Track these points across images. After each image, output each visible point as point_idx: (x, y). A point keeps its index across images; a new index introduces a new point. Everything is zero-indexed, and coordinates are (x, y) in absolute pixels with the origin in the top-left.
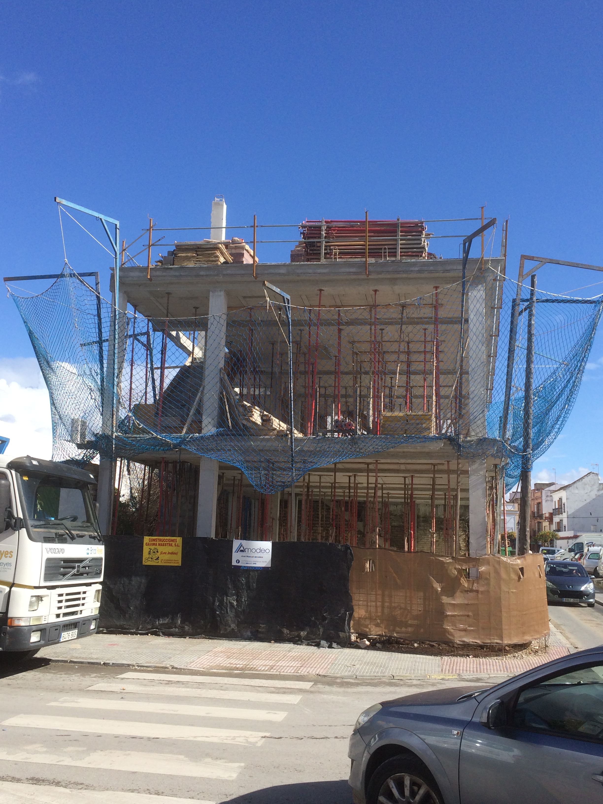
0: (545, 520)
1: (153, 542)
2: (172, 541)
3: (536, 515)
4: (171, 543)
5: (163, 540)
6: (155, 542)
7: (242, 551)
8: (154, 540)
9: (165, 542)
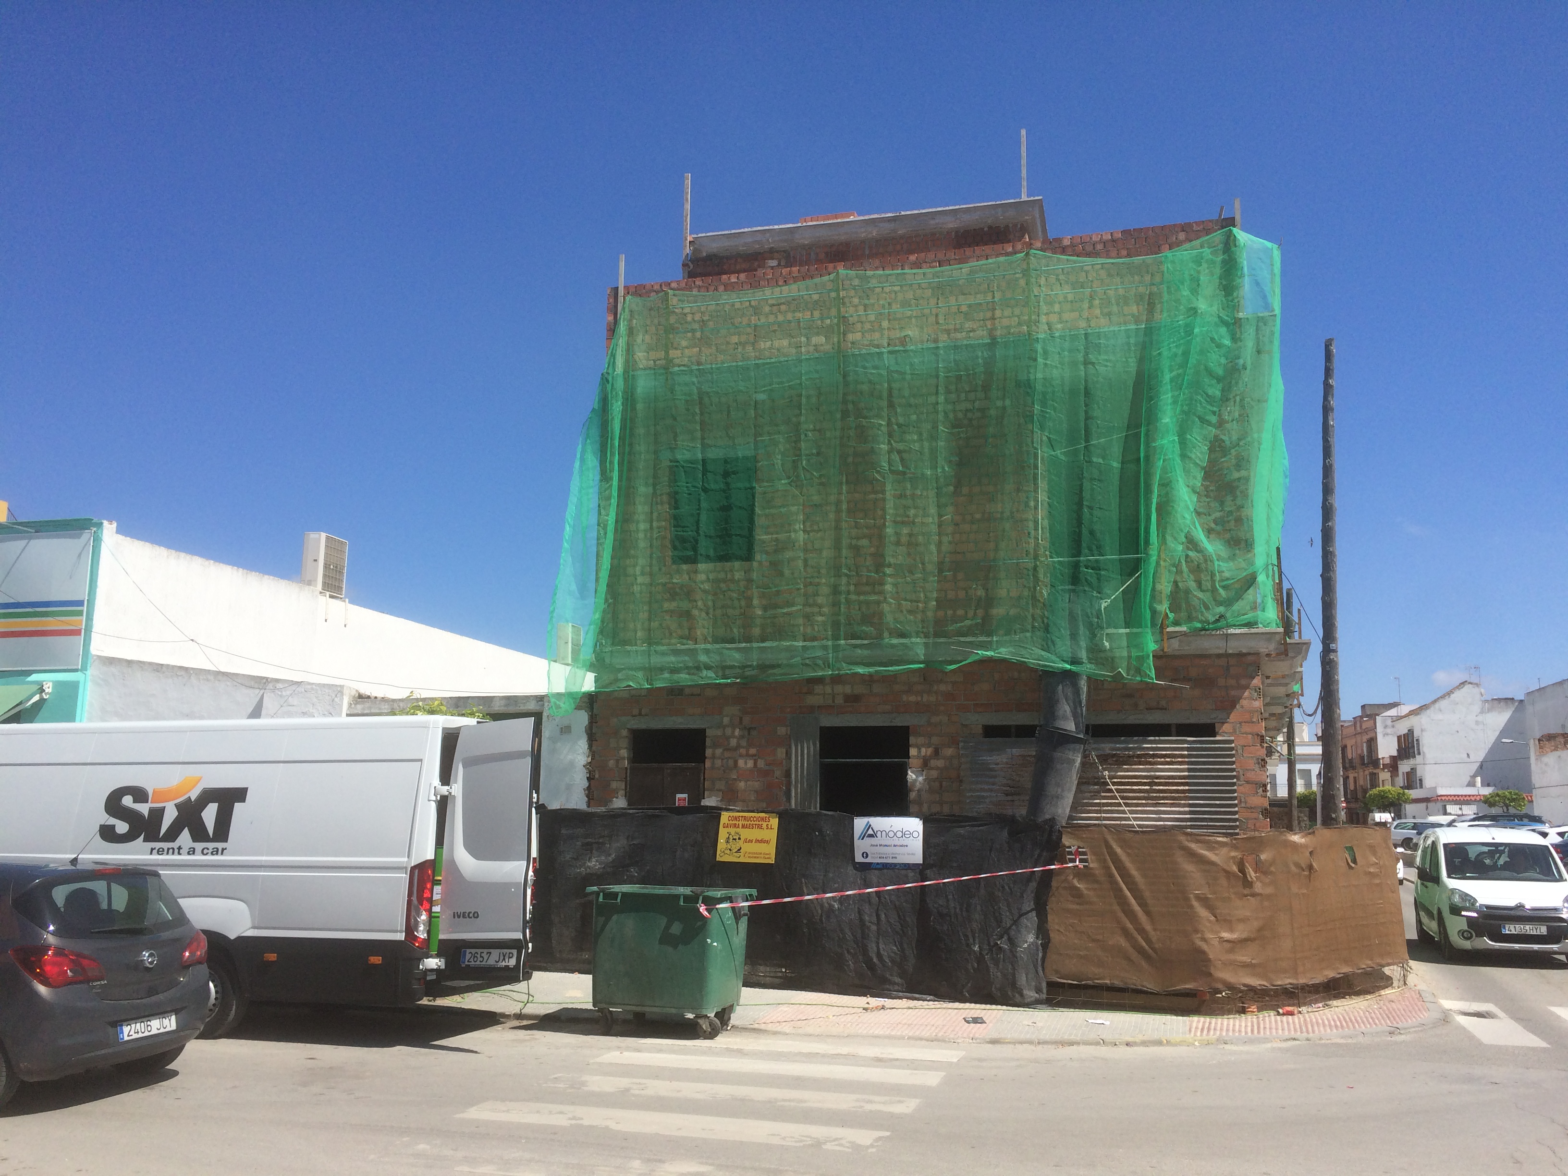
0: (1383, 769)
1: (734, 822)
2: (763, 819)
3: (1366, 762)
4: (760, 823)
5: (749, 819)
6: (737, 823)
7: (871, 836)
8: (736, 818)
9: (753, 822)
